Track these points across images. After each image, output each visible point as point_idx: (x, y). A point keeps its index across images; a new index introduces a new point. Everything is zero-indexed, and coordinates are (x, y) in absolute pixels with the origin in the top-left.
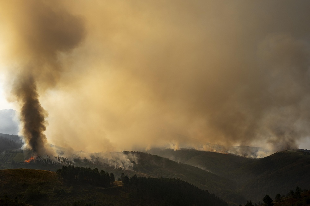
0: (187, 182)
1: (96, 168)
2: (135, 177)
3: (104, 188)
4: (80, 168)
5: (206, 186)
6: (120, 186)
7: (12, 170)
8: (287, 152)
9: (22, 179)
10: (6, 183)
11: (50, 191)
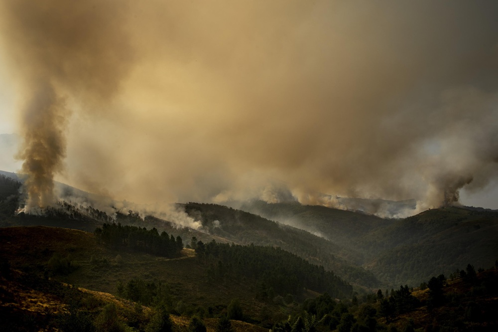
0: (291, 253)
1: (154, 229)
2: (213, 243)
3: (168, 260)
4: (130, 228)
5: (318, 259)
6: (192, 256)
7: (26, 227)
8: (444, 210)
9: (43, 242)
10: (19, 247)
11: (85, 261)
